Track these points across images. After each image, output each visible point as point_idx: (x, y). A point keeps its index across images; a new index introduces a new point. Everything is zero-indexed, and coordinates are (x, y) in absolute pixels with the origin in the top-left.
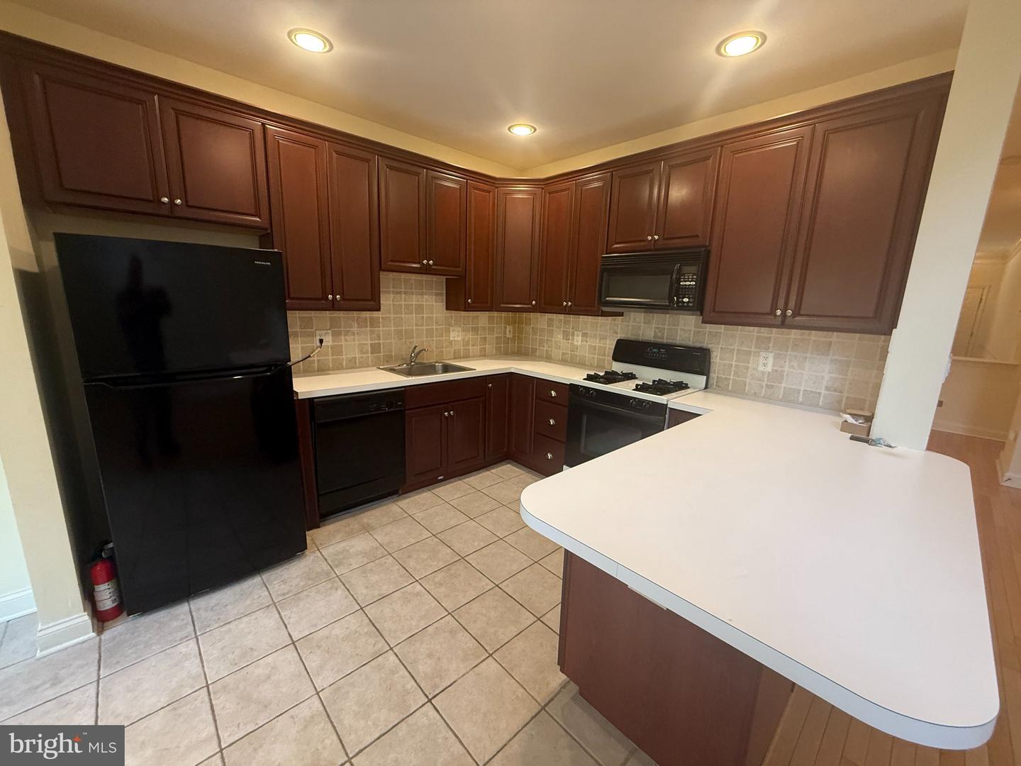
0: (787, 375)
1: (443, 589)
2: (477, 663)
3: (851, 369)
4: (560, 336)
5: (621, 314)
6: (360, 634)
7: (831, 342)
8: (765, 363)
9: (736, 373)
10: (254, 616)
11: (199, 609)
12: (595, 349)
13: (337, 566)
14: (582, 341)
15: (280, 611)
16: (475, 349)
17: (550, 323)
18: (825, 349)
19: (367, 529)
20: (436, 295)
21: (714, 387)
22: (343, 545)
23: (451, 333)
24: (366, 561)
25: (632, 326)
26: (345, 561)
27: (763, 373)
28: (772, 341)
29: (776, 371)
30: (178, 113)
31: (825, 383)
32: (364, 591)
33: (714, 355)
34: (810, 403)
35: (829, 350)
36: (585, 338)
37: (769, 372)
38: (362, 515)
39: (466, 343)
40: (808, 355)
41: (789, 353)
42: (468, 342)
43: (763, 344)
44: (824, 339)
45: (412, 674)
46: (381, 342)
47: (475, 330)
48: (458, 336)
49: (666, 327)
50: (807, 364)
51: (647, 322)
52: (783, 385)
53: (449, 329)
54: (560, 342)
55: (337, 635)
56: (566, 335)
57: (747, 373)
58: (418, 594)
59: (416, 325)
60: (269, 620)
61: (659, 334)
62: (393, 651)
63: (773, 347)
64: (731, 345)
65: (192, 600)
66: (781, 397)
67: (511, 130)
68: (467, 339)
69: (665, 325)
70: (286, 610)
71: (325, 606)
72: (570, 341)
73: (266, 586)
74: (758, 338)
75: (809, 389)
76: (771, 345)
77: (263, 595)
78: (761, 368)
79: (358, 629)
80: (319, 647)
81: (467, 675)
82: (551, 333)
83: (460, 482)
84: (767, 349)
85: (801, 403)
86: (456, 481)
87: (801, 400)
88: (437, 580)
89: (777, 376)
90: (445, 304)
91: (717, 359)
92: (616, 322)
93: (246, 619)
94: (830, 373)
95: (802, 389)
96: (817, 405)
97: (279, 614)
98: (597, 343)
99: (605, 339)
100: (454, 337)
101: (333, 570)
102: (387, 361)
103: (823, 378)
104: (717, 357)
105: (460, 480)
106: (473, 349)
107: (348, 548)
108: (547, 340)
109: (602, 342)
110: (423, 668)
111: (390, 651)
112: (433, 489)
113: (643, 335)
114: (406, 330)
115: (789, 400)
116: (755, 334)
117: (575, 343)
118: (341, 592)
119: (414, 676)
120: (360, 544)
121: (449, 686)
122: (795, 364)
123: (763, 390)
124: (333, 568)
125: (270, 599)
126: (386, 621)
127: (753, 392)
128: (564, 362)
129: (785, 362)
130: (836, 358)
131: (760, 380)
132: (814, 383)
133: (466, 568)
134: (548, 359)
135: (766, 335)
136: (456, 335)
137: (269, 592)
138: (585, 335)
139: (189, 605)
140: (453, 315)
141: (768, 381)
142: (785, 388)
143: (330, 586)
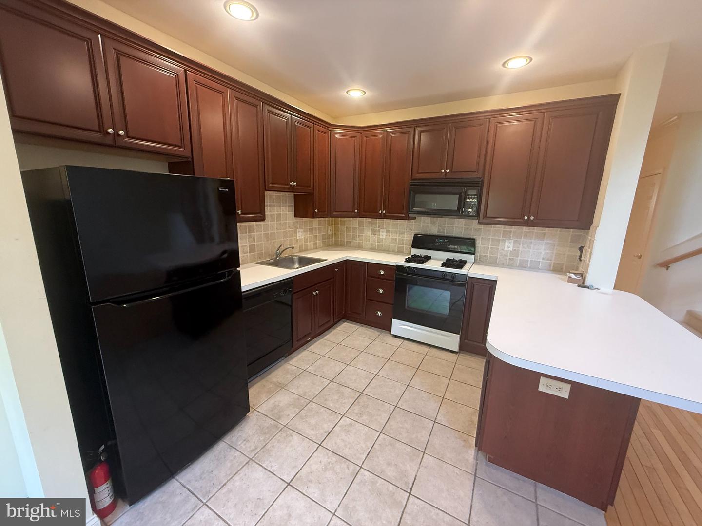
0: (521, 252)
1: (364, 417)
2: (420, 460)
3: (556, 248)
4: (369, 233)
5: (415, 218)
6: (333, 464)
7: (545, 233)
8: (508, 246)
9: (491, 253)
10: (242, 473)
11: (189, 481)
12: (396, 241)
13: (279, 418)
14: (386, 236)
15: (261, 464)
16: (311, 244)
17: (361, 224)
18: (542, 237)
19: (281, 386)
20: (289, 206)
21: (478, 261)
22: (272, 401)
23: (298, 234)
24: (297, 410)
25: (423, 225)
26: (282, 413)
27: (507, 252)
28: (512, 233)
29: (515, 250)
30: (119, 53)
31: (542, 256)
32: (313, 432)
33: (477, 242)
34: (534, 267)
35: (544, 238)
36: (388, 234)
37: (511, 251)
38: (270, 376)
39: (306, 240)
40: (533, 241)
41: (522, 240)
42: (307, 239)
43: (506, 235)
44: (542, 232)
45: (386, 480)
46: (256, 243)
47: (311, 230)
48: (302, 236)
49: (446, 226)
50: (532, 246)
51: (433, 223)
52: (519, 258)
53: (296, 231)
54: (369, 236)
55: (317, 469)
56: (374, 232)
57: (498, 252)
58: (351, 425)
59: (277, 229)
60: (257, 474)
61: (442, 230)
62: (363, 468)
63: (513, 236)
64: (488, 236)
65: (177, 475)
66: (518, 265)
67: (349, 93)
68: (306, 238)
69: (445, 224)
70: (264, 461)
71: (292, 450)
72: (377, 236)
73: (234, 448)
74: (504, 231)
75: (533, 260)
76: (512, 236)
77: (236, 455)
78: (506, 249)
79: (329, 461)
80: (310, 481)
81: (420, 470)
82: (362, 231)
83: (322, 340)
84: (510, 238)
85: (529, 268)
86: (318, 340)
87: (529, 266)
88: (356, 411)
89: (515, 253)
90: (293, 213)
91: (479, 244)
92: (411, 223)
93: (237, 478)
94: (545, 250)
95: (530, 260)
96: (538, 269)
97: (261, 466)
98: (397, 237)
99: (403, 233)
100: (299, 236)
101: (278, 422)
102: (260, 258)
103: (541, 253)
104: (479, 243)
105: (321, 338)
106: (310, 244)
107: (277, 403)
108: (359, 235)
109: (401, 236)
110: (391, 473)
111: (362, 469)
112: (307, 348)
113: (430, 231)
114: (271, 233)
115: (523, 266)
116: (502, 229)
117: (381, 237)
118: (296, 438)
119: (389, 480)
120: (282, 399)
121: (415, 480)
122: (526, 246)
123: (508, 261)
124: (277, 420)
125: (245, 457)
126: (343, 450)
127: (501, 263)
128: (372, 249)
129: (520, 245)
130: (548, 241)
131: (506, 256)
132: (536, 256)
133: (368, 399)
134: (360, 247)
135: (508, 230)
136: (300, 235)
137: (240, 452)
138: (388, 231)
139: (177, 480)
140: (298, 220)
141: (510, 256)
142: (520, 260)
143: (284, 435)
